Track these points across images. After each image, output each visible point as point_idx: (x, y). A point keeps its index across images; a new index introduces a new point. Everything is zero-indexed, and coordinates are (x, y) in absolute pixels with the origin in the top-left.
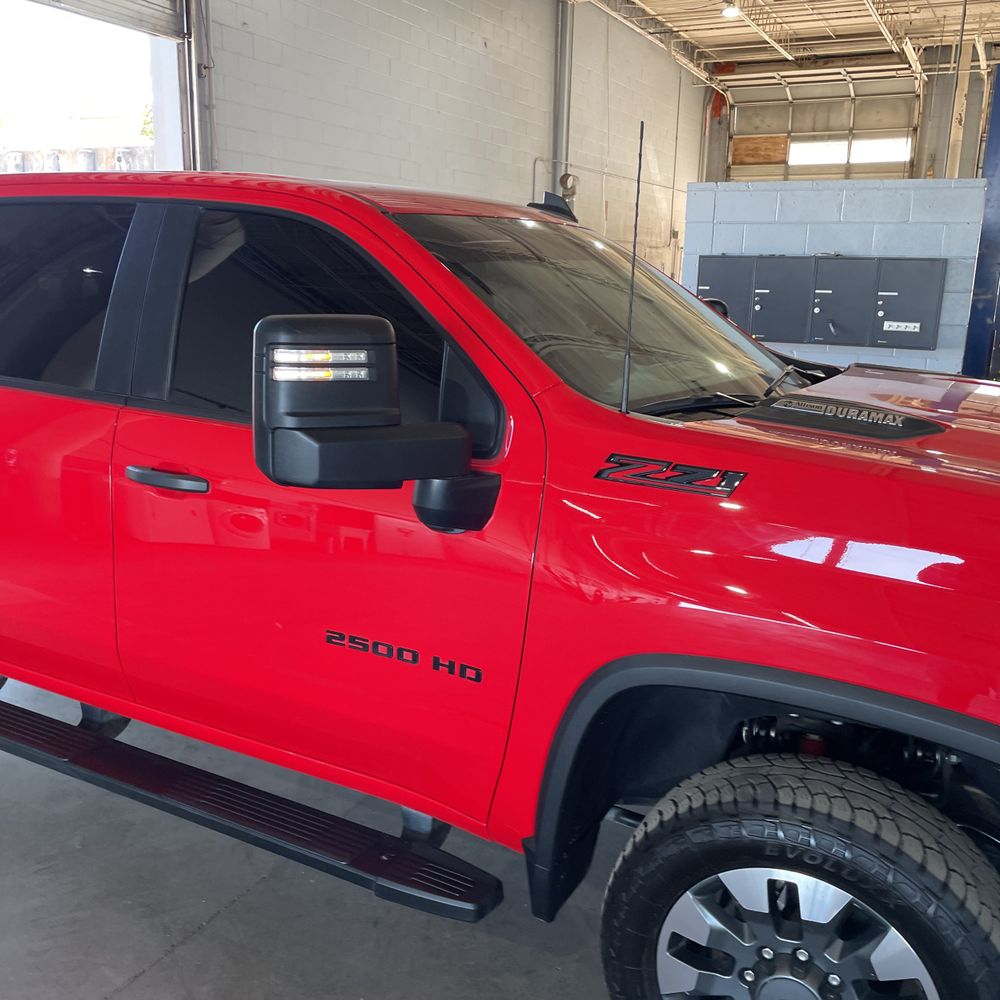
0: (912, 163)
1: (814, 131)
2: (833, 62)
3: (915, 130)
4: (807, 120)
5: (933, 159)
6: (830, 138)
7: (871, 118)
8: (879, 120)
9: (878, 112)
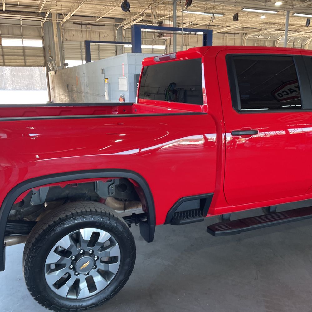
0: (44, 47)
1: (9, 35)
2: (10, 13)
3: (43, 37)
4: (6, 31)
5: (49, 47)
6: (15, 38)
7: (27, 32)
8: (30, 33)
9: (29, 31)
